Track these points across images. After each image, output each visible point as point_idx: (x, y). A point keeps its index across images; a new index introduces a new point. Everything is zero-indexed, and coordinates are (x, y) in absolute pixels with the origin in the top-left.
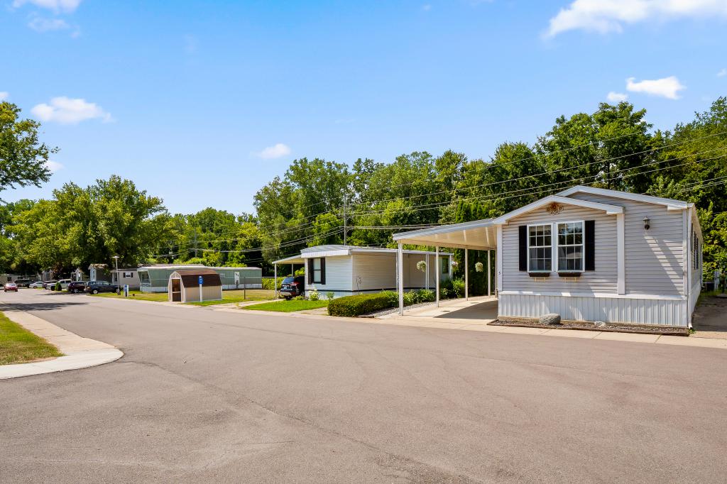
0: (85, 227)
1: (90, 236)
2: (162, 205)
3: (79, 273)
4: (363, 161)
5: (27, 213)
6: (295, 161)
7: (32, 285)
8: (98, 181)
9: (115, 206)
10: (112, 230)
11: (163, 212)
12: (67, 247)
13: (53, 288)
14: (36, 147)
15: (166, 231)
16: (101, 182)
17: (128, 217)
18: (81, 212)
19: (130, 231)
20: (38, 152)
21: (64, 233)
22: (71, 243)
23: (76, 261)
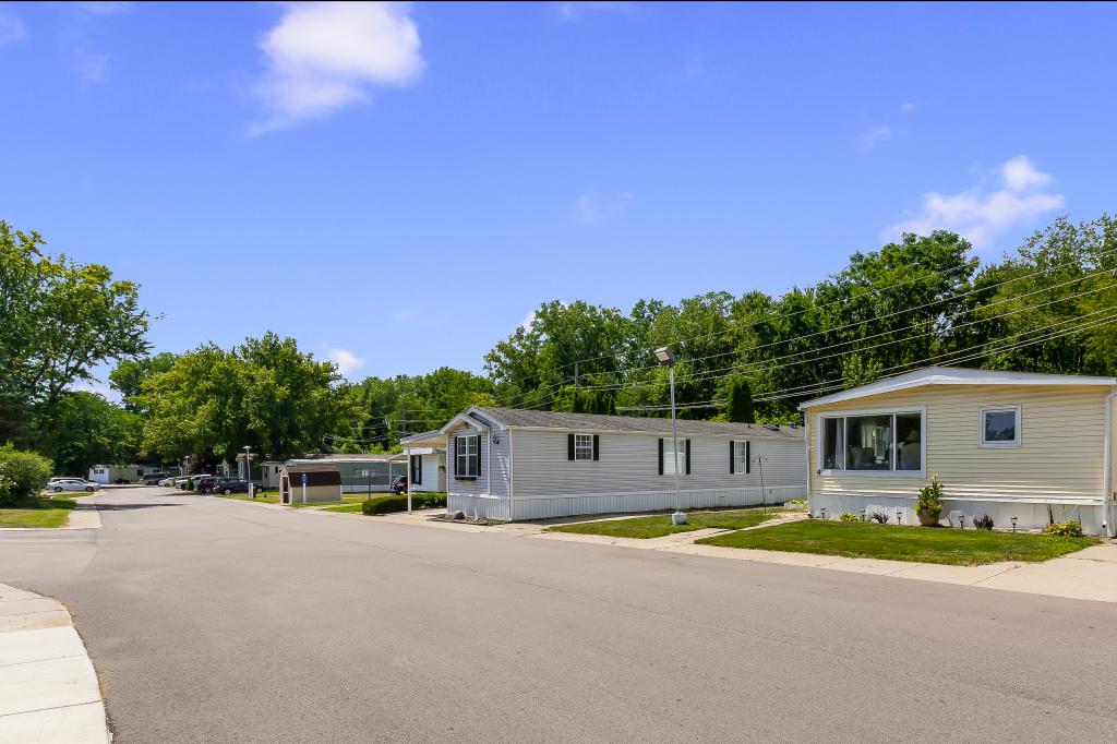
0: (223, 404)
1: (228, 417)
2: (338, 372)
3: (225, 466)
4: (647, 303)
5: (163, 376)
6: (543, 305)
7: (163, 482)
8: (247, 339)
9: (265, 376)
10: (260, 409)
11: (342, 382)
12: (194, 431)
13: (183, 487)
14: (136, 313)
15: (343, 408)
16: (252, 340)
17: (283, 391)
18: (220, 384)
19: (286, 408)
20: (137, 321)
21: (195, 413)
22: (200, 427)
23: (219, 450)
